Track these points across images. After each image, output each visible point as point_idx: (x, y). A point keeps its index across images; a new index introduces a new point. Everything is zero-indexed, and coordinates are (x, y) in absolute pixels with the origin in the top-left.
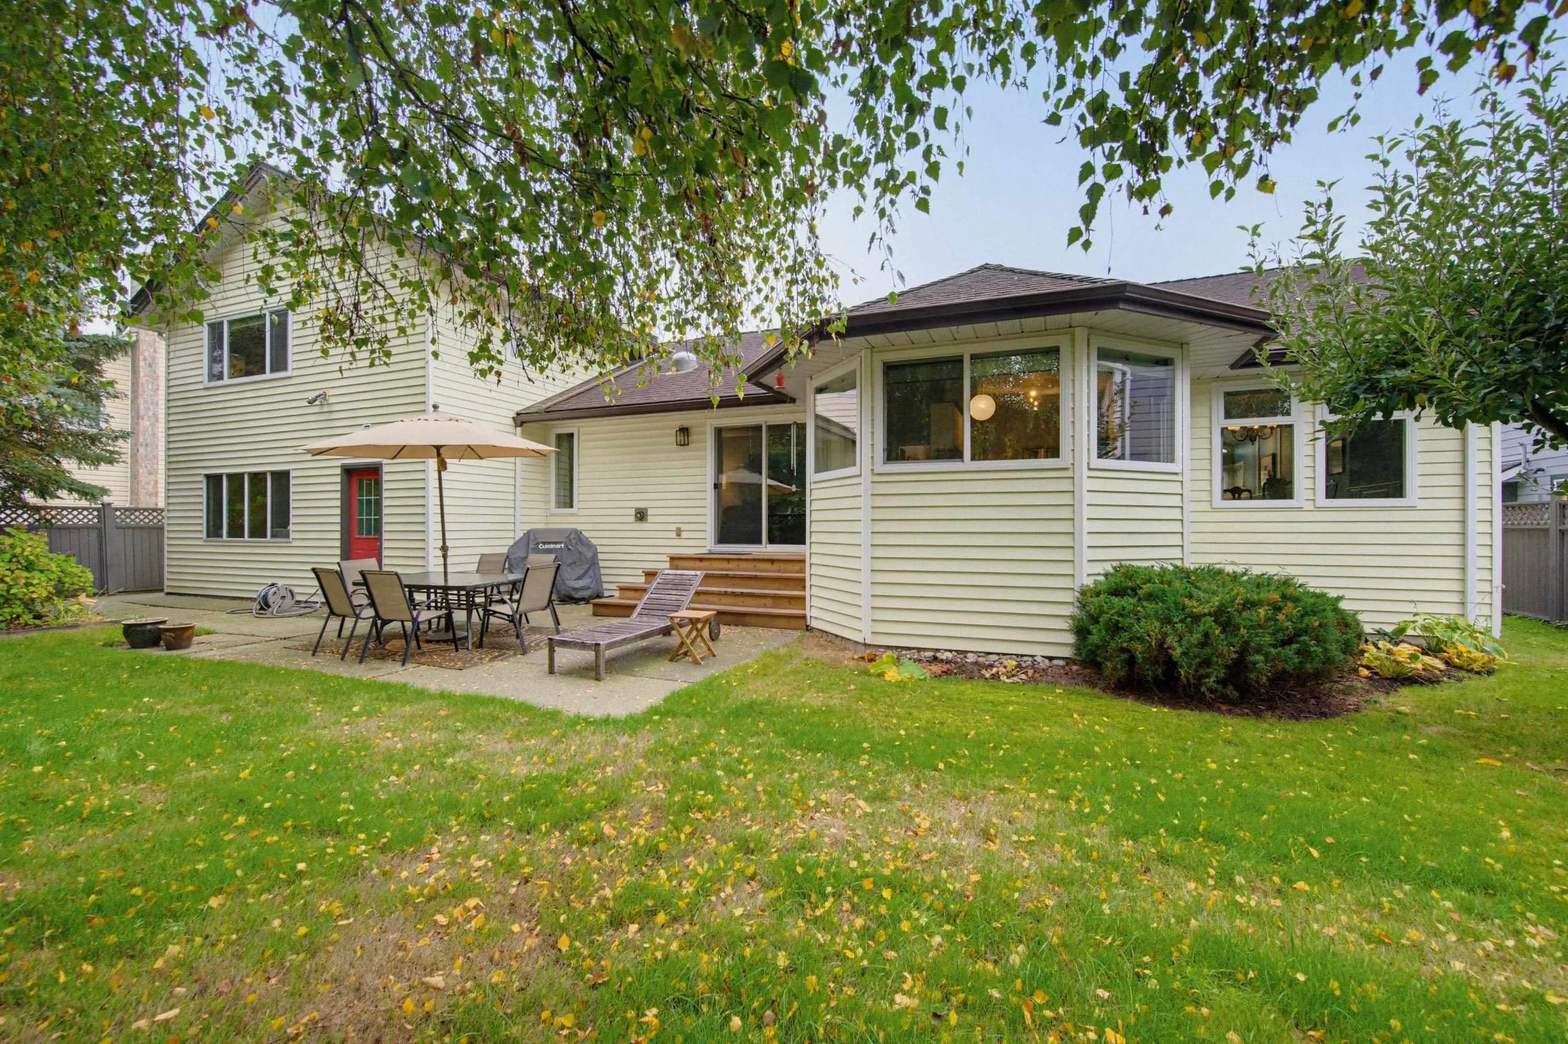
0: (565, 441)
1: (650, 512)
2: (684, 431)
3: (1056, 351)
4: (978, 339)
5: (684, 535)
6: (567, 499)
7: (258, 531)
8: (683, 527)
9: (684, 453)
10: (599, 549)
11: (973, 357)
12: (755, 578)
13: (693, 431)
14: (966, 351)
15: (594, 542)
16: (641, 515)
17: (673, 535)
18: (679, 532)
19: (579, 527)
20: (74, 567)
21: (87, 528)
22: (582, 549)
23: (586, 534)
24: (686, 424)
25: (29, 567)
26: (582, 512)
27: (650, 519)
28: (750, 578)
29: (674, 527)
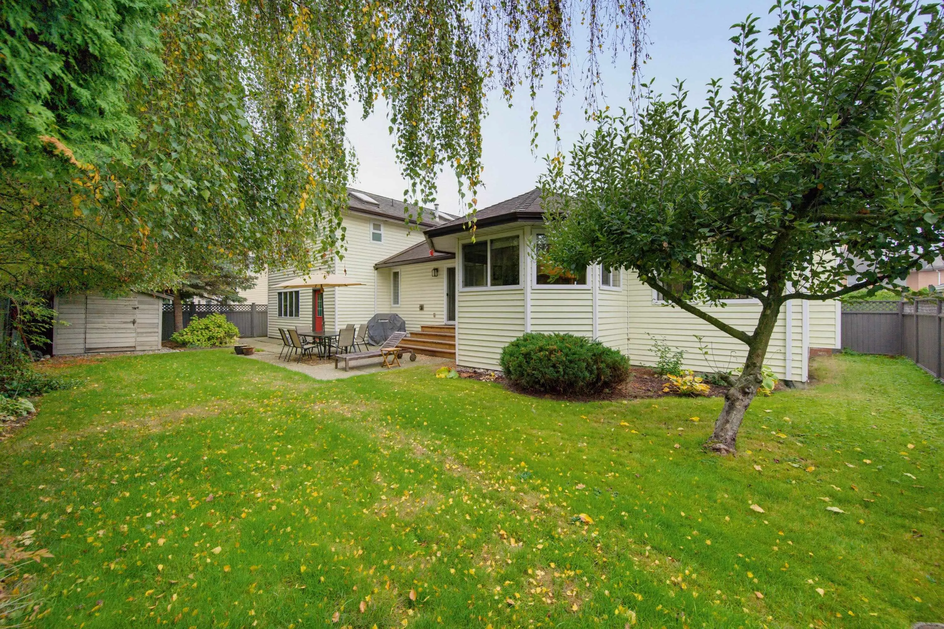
0: (396, 275)
1: (425, 306)
2: (436, 270)
3: (518, 237)
4: (492, 233)
5: (436, 316)
6: (396, 301)
7: (291, 315)
8: (436, 313)
9: (436, 280)
12: (446, 336)
13: (439, 270)
14: (488, 238)
15: (404, 319)
16: (422, 308)
18: (434, 315)
19: (400, 313)
20: (232, 326)
21: (247, 312)
22: (396, 322)
23: (401, 316)
24: (436, 267)
25: (219, 327)
26: (401, 306)
27: (425, 309)
28: (436, 335)
29: (433, 313)
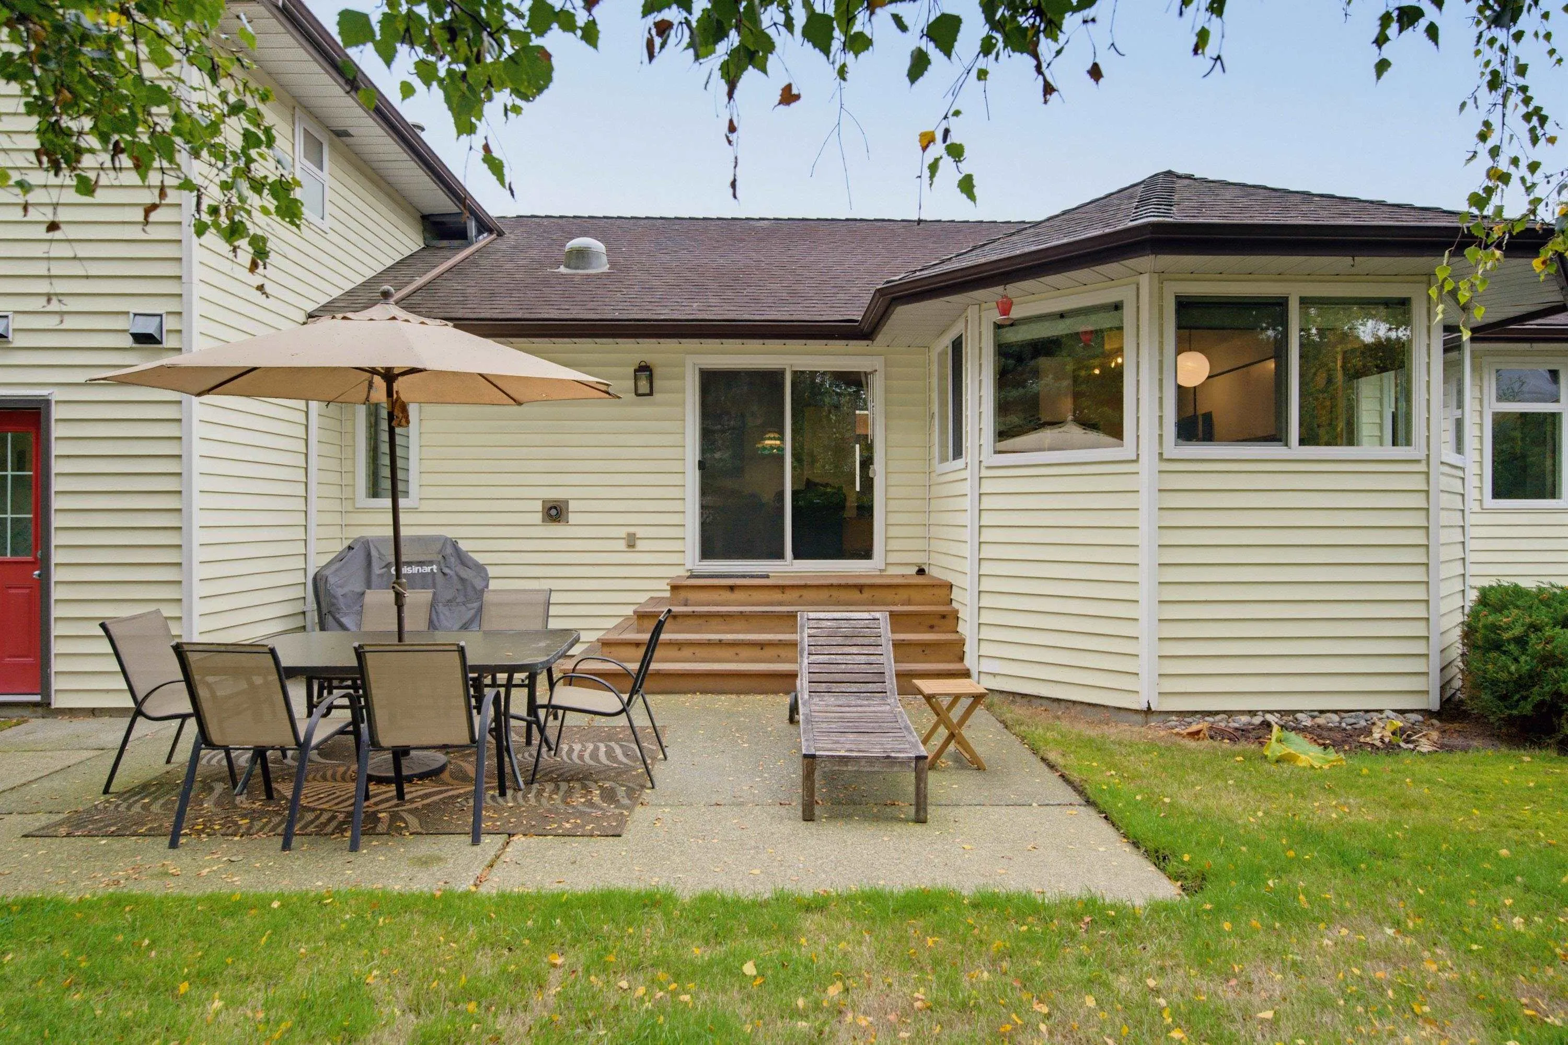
1: (572, 506)
2: (645, 371)
4: (1311, 277)
5: (640, 545)
8: (640, 532)
9: (645, 408)
10: (491, 571)
11: (1305, 302)
13: (657, 372)
14: (1301, 292)
15: (480, 558)
16: (555, 512)
17: (622, 545)
18: (632, 540)
19: (450, 533)
22: (465, 573)
23: (463, 546)
24: (647, 359)
26: (425, 505)
27: (572, 518)
29: (623, 532)
